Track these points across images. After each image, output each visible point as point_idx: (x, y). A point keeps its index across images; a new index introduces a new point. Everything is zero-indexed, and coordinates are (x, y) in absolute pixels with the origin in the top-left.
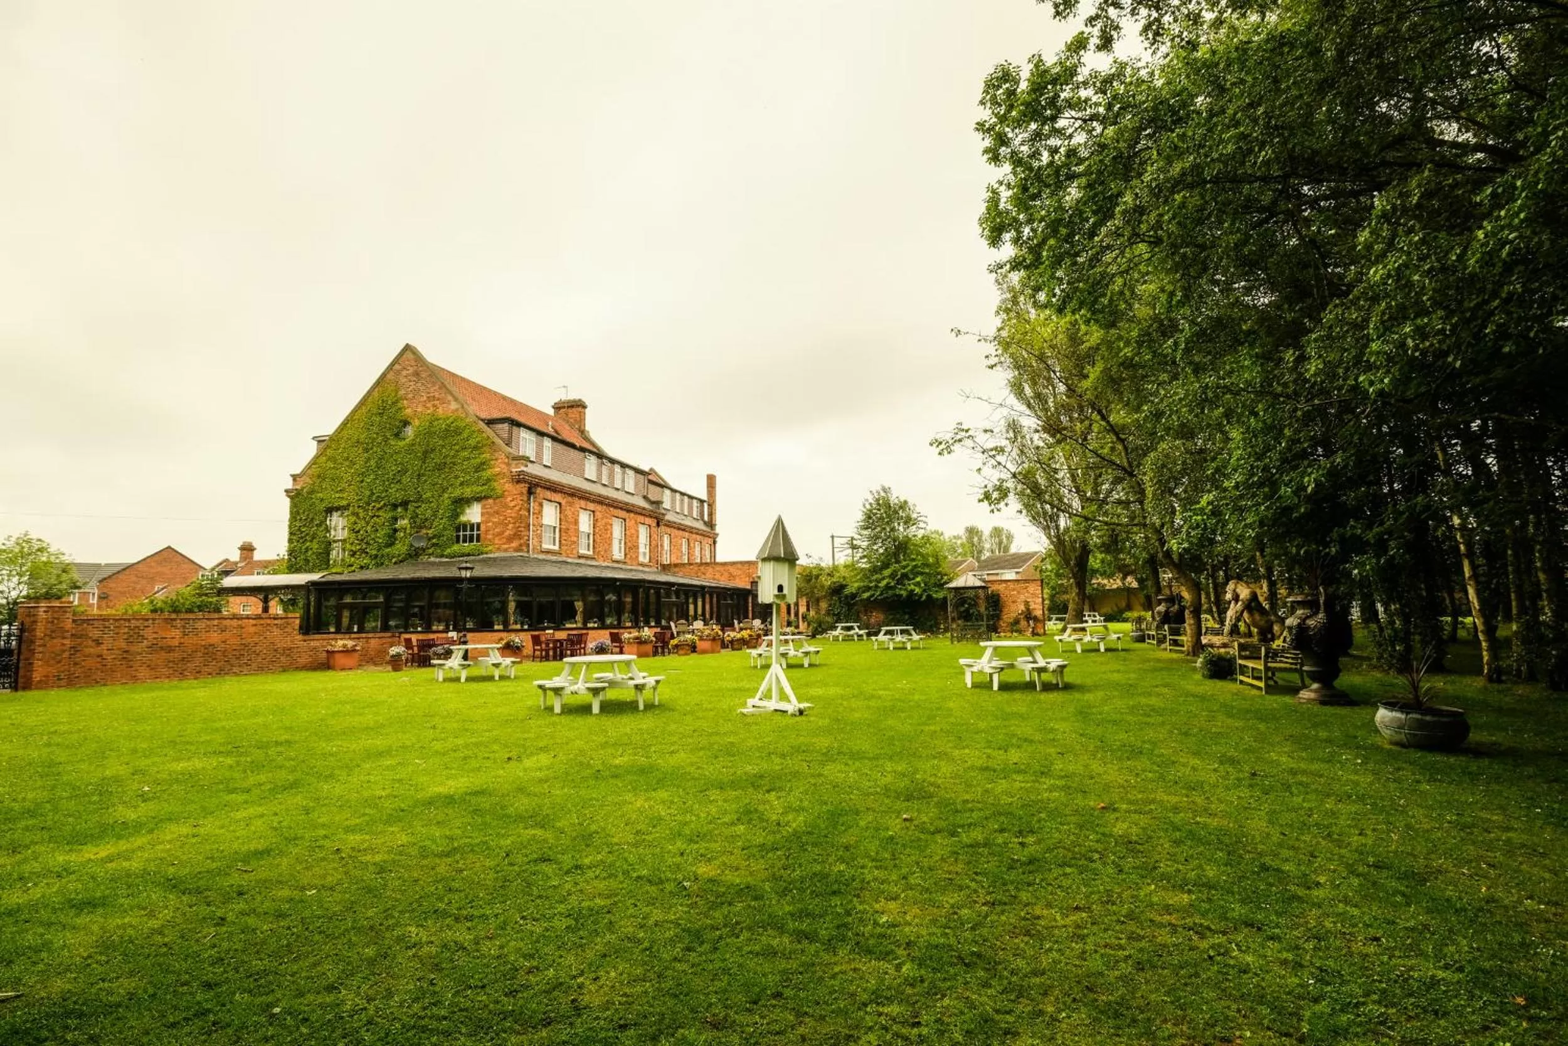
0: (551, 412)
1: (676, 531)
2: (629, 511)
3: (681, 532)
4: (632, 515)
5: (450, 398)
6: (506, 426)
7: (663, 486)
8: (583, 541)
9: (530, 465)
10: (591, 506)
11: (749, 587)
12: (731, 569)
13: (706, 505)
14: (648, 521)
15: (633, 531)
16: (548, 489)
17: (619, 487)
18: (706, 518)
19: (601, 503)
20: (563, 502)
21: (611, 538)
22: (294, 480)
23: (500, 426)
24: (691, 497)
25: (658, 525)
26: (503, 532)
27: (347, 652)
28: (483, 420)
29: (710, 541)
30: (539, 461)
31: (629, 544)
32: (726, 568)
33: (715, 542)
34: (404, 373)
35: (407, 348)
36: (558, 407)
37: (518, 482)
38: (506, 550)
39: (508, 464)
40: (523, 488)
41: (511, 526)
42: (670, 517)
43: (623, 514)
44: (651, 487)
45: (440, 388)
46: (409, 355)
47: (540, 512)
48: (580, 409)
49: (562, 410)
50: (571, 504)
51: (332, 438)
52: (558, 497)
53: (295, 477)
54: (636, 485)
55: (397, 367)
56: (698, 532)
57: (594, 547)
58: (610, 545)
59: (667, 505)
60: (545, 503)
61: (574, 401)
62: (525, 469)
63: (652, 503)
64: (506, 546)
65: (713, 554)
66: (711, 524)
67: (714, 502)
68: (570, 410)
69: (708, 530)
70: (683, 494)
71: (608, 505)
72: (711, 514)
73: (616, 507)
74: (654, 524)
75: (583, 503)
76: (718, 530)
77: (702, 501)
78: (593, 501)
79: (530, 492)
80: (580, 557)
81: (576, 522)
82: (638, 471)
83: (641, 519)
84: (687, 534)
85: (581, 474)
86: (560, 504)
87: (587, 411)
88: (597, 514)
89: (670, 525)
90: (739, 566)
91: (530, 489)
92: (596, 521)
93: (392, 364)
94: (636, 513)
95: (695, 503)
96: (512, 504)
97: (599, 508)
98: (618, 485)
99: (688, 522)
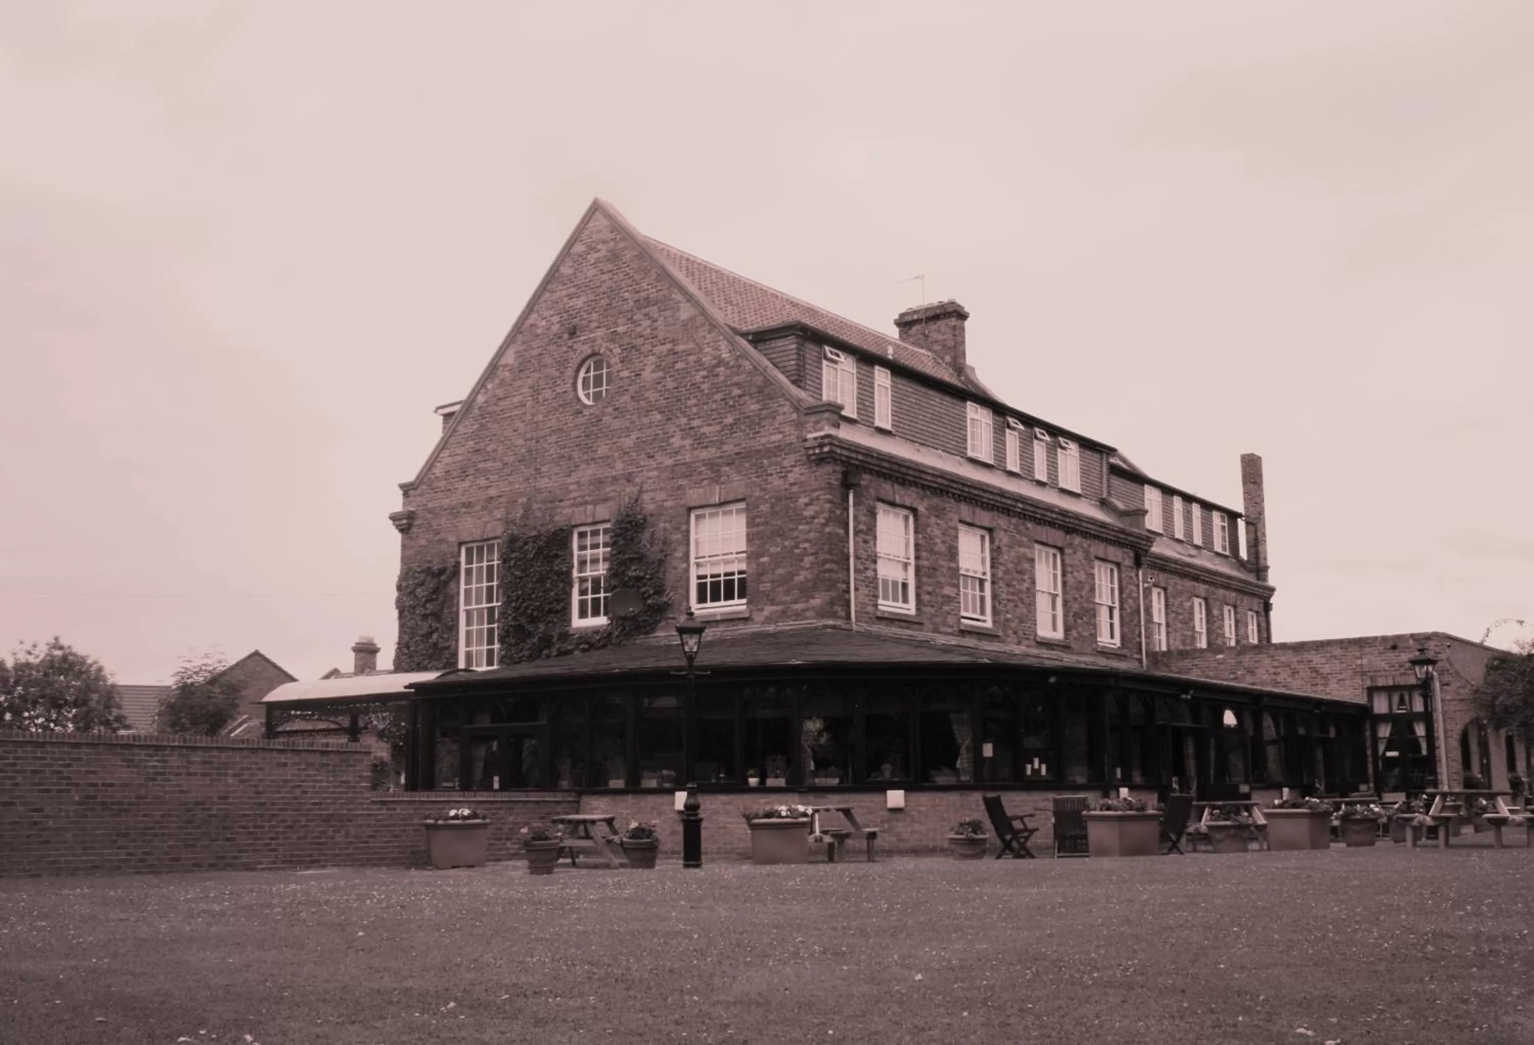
0: (894, 332)
1: (1177, 579)
2: (1069, 530)
3: (1189, 584)
4: (1077, 540)
5: (678, 297)
6: (789, 344)
7: (1138, 479)
8: (969, 592)
9: (843, 425)
10: (985, 518)
11: (1362, 700)
12: (1317, 659)
13: (1241, 524)
14: (1114, 553)
15: (1082, 576)
16: (886, 477)
17: (1044, 479)
18: (1243, 554)
19: (1007, 511)
20: (921, 508)
21: (1031, 592)
22: (406, 494)
23: (780, 343)
24: (1208, 506)
25: (1138, 564)
26: (792, 575)
27: (463, 828)
28: (744, 335)
29: (1257, 604)
30: (865, 418)
31: (1075, 607)
32: (1306, 656)
33: (1267, 607)
34: (592, 257)
35: (596, 208)
36: (905, 323)
37: (821, 460)
38: (798, 615)
39: (799, 425)
40: (830, 473)
41: (808, 560)
42: (1158, 548)
43: (1058, 537)
44: (1116, 482)
45: (658, 280)
46: (600, 222)
47: (871, 530)
48: (953, 321)
49: (916, 329)
50: (938, 512)
51: (468, 405)
52: (909, 496)
53: (407, 489)
54: (1085, 473)
55: (579, 248)
56: (1226, 583)
57: (995, 612)
58: (1031, 606)
59: (1153, 522)
60: (881, 508)
61: (942, 306)
62: (833, 432)
63: (1123, 514)
64: (799, 606)
65: (1265, 629)
66: (1257, 566)
67: (1261, 514)
68: (933, 327)
69: (1251, 578)
70: (1188, 499)
71: (1023, 516)
72: (1256, 544)
73: (1039, 521)
74: (1128, 562)
75: (965, 510)
76: (1273, 579)
77: (1232, 516)
78: (988, 507)
79: (847, 485)
80: (963, 633)
81: (953, 553)
82: (1086, 444)
83: (1098, 548)
84: (1202, 588)
85: (959, 450)
86: (914, 511)
87: (967, 324)
88: (1001, 536)
89: (1163, 565)
90: (1338, 652)
91: (845, 475)
92: (996, 552)
93: (571, 243)
94: (1086, 535)
95: (1217, 519)
96: (809, 512)
97: (1002, 522)
98: (1041, 474)
99: (1204, 561)
